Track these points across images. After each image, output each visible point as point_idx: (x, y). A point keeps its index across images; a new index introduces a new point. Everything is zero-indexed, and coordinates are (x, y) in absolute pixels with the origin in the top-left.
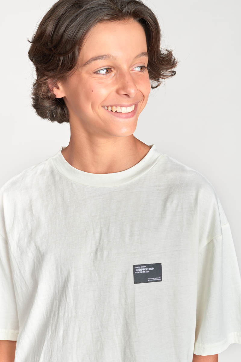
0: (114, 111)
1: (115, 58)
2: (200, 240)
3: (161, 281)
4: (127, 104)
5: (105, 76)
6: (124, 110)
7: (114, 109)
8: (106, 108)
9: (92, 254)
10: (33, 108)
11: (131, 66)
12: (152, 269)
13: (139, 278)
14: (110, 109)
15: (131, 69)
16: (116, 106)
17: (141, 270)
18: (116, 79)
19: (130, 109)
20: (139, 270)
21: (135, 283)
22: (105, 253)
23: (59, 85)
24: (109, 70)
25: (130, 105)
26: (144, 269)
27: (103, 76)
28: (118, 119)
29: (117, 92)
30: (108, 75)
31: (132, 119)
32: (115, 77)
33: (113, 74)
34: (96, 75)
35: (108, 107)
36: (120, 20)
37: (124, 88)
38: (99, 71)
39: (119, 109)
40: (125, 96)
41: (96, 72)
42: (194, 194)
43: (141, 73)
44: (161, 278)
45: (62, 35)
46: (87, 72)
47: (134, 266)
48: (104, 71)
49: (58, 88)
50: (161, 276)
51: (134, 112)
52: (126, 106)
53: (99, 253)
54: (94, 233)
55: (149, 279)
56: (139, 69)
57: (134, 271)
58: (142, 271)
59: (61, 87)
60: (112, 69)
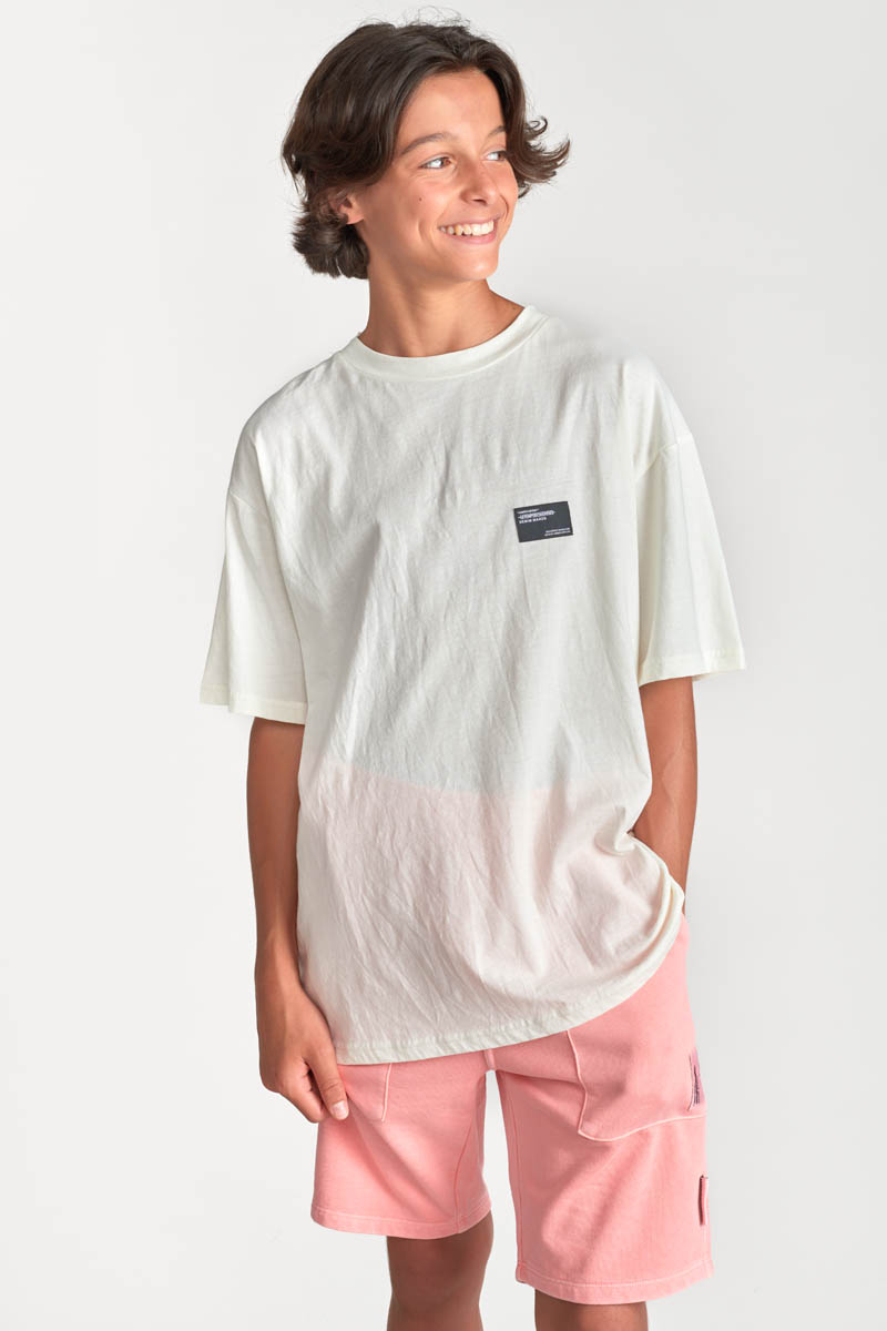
0: (459, 233)
1: (455, 138)
2: (636, 458)
3: (571, 534)
4: (483, 218)
5: (441, 171)
6: (477, 230)
7: (460, 230)
8: (443, 229)
9: (436, 501)
10: (296, 253)
11: (482, 152)
12: (551, 513)
13: (528, 532)
14: (451, 231)
15: (482, 157)
16: (462, 224)
17: (530, 516)
18: (459, 175)
19: (487, 228)
20: (526, 518)
21: (521, 540)
22: (460, 495)
23: (352, 199)
24: (444, 161)
25: (487, 221)
26: (535, 515)
27: (436, 171)
28: (465, 246)
29: (464, 196)
30: (444, 169)
31: (489, 247)
32: (455, 174)
33: (452, 167)
34: (423, 171)
35: (447, 227)
36: (457, 71)
37: (476, 188)
38: (430, 163)
39: (468, 230)
40: (478, 204)
41: (424, 166)
42: (615, 373)
43: (499, 164)
44: (571, 529)
45: (369, 114)
46: (407, 166)
47: (516, 510)
48: (438, 164)
49: (349, 205)
50: (570, 525)
51: (493, 234)
52: (481, 223)
53: (447, 496)
54: (435, 463)
55: (548, 533)
56: (495, 157)
57: (517, 520)
58: (532, 518)
59: (354, 204)
60: (450, 160)
